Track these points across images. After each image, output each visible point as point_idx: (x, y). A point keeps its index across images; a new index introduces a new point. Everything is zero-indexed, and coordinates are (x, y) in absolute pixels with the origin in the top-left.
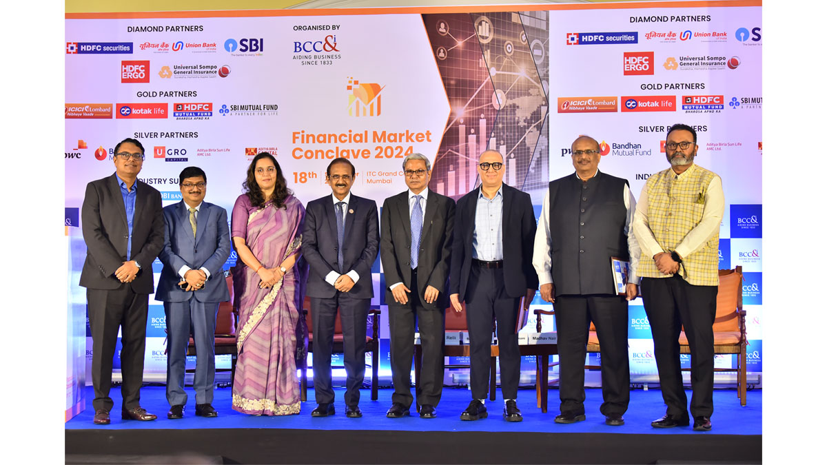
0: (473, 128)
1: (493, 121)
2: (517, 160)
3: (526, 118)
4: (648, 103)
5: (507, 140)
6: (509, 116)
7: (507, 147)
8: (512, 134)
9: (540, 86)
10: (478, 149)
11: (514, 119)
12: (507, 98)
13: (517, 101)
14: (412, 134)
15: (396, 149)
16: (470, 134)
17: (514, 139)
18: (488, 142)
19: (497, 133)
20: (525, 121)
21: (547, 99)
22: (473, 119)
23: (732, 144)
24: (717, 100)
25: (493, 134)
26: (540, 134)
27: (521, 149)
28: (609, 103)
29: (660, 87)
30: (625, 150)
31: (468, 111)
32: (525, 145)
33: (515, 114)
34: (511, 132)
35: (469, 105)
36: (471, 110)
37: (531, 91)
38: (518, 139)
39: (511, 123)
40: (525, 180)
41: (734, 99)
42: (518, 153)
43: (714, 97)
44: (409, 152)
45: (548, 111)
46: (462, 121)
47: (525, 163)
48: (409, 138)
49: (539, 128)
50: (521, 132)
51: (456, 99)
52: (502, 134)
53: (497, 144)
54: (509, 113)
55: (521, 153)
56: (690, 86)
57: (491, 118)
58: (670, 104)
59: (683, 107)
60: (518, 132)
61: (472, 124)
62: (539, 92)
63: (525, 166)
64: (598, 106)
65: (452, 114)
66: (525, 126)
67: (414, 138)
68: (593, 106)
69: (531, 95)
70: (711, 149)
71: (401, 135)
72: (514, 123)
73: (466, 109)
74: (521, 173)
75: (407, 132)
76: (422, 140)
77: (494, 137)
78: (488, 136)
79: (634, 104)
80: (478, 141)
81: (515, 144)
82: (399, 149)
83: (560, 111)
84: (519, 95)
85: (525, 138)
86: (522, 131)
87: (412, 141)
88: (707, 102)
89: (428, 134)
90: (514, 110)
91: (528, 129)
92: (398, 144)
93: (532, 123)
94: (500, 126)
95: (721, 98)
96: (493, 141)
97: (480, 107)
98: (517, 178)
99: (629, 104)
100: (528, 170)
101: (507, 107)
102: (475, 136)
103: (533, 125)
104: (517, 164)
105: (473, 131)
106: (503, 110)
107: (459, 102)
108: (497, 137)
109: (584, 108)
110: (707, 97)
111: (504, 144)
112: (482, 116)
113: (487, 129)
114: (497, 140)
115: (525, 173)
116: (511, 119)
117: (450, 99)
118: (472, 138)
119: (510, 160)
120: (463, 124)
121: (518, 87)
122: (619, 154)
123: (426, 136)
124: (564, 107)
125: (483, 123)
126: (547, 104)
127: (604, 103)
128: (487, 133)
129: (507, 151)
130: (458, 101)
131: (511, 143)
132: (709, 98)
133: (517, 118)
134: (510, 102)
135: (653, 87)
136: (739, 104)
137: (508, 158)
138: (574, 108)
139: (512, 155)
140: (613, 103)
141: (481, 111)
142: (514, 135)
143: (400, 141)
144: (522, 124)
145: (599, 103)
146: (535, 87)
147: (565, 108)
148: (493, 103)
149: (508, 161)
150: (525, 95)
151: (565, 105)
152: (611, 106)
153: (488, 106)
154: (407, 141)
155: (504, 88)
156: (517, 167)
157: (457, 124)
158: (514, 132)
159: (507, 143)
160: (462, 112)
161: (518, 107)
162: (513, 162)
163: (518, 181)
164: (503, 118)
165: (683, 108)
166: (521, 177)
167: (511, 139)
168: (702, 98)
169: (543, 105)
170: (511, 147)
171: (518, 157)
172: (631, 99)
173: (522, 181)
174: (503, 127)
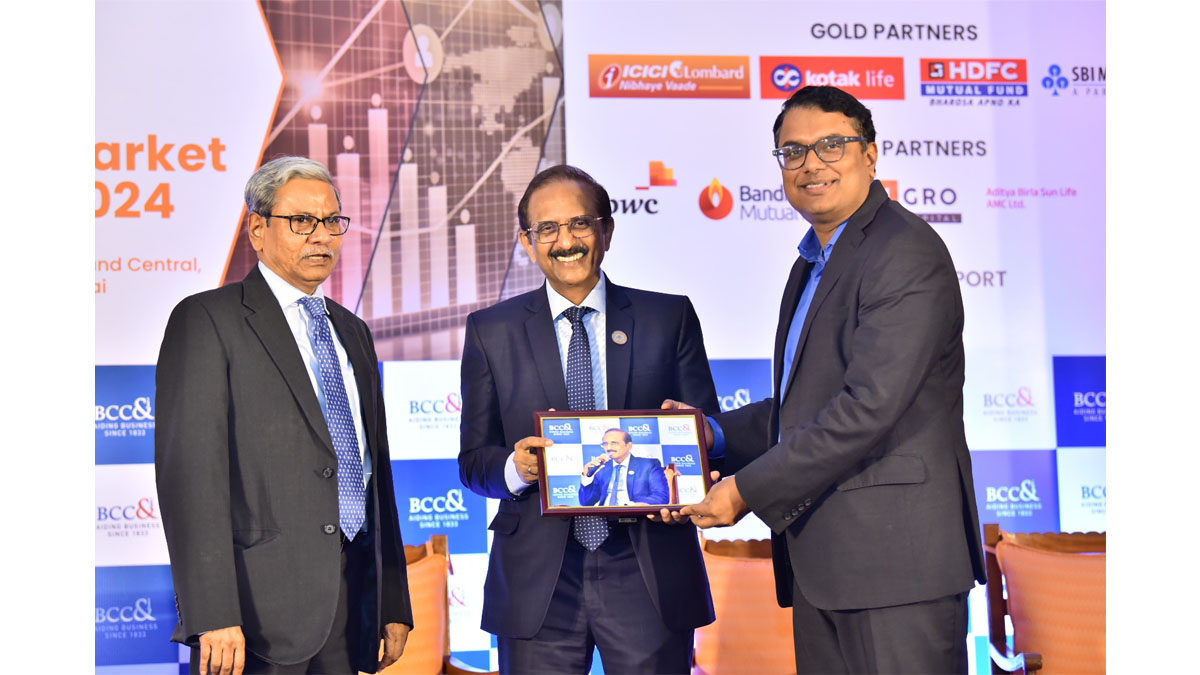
0: (350, 133)
1: (406, 117)
2: (479, 230)
3: (502, 109)
4: (832, 75)
5: (449, 170)
6: (452, 104)
7: (450, 192)
8: (463, 155)
9: (536, 18)
10: (366, 194)
11: (468, 112)
12: (447, 50)
13: (474, 60)
14: (168, 148)
15: (119, 189)
16: (342, 150)
17: (470, 169)
18: (394, 177)
19: (420, 150)
20: (498, 118)
21: (557, 57)
22: (349, 108)
23: (1052, 193)
24: (1010, 71)
25: (408, 154)
26: (542, 155)
27: (490, 199)
28: (727, 75)
29: (860, 31)
30: (774, 204)
31: (335, 83)
32: (500, 187)
33: (469, 98)
34: (459, 149)
35: (339, 66)
36: (344, 81)
37: (514, 32)
38: (481, 171)
39: (459, 123)
40: (503, 287)
41: (1055, 69)
42: (481, 210)
43: (1003, 62)
44: (159, 201)
45: (561, 93)
46: (317, 113)
47: (501, 237)
48: (157, 158)
49: (539, 138)
50: (489, 148)
51: (298, 48)
52: (433, 153)
53: (421, 182)
54: (452, 93)
55: (490, 209)
56: (938, 33)
57: (402, 107)
58: (889, 81)
59: (923, 88)
60: (479, 149)
61: (347, 123)
62: (536, 35)
63: (501, 247)
64: (698, 82)
65: (286, 91)
66: (498, 133)
67: (172, 157)
68: (684, 81)
69: (513, 44)
70: (1000, 204)
71: (133, 150)
72: (468, 123)
73: (329, 78)
74: (492, 268)
75: (152, 139)
76: (198, 167)
77: (412, 161)
78: (395, 159)
79: (793, 78)
80: (365, 172)
81: (471, 181)
82: (127, 193)
83: (595, 92)
84: (481, 42)
85: (499, 169)
86: (491, 146)
87: (168, 167)
88: (984, 78)
89: (217, 147)
90: (467, 87)
91: (508, 139)
92: (123, 175)
93: (517, 124)
94: (429, 129)
95: (1021, 67)
96: (409, 173)
97: (368, 75)
98: (481, 280)
99: (780, 77)
100: (511, 256)
101: (446, 75)
102: (356, 158)
103: (522, 131)
104: (479, 239)
105: (349, 142)
106: (436, 85)
107: (307, 57)
108: (420, 161)
109: (659, 87)
110: (983, 62)
111: (440, 183)
112: (376, 99)
113: (392, 137)
114: (420, 172)
115: (501, 267)
116: (458, 112)
117: (280, 48)
118: (349, 162)
119: (459, 229)
120: (320, 121)
121: (476, 20)
122: (757, 216)
123: (209, 155)
124: (607, 83)
125: (378, 122)
126: (559, 72)
127: (714, 73)
128: (392, 151)
129: (451, 203)
130: (305, 55)
131: (460, 179)
132: (989, 65)
133: (474, 110)
134: (455, 62)
135: (843, 31)
136: (1066, 84)
137: (454, 223)
138: (634, 86)
139: (465, 216)
140: (739, 74)
141: (372, 86)
142: (470, 158)
143: (131, 166)
144: (490, 126)
145: (701, 74)
146: (525, 22)
147: (609, 85)
148: (407, 63)
149: (452, 233)
150: (496, 42)
151: (610, 76)
152: (733, 81)
153: (393, 73)
154: (152, 167)
155: (436, 21)
156: (480, 249)
157: (302, 120)
158: (469, 149)
159: (450, 180)
160: (317, 87)
161: (478, 77)
162: (467, 234)
163: (482, 290)
164: (436, 109)
165: (924, 92)
166: (492, 278)
167: (460, 169)
168: (972, 65)
169: (546, 74)
170: (462, 192)
171: (481, 220)
172: (786, 64)
173: (492, 288)
174: (437, 135)
